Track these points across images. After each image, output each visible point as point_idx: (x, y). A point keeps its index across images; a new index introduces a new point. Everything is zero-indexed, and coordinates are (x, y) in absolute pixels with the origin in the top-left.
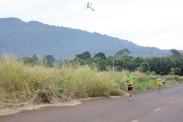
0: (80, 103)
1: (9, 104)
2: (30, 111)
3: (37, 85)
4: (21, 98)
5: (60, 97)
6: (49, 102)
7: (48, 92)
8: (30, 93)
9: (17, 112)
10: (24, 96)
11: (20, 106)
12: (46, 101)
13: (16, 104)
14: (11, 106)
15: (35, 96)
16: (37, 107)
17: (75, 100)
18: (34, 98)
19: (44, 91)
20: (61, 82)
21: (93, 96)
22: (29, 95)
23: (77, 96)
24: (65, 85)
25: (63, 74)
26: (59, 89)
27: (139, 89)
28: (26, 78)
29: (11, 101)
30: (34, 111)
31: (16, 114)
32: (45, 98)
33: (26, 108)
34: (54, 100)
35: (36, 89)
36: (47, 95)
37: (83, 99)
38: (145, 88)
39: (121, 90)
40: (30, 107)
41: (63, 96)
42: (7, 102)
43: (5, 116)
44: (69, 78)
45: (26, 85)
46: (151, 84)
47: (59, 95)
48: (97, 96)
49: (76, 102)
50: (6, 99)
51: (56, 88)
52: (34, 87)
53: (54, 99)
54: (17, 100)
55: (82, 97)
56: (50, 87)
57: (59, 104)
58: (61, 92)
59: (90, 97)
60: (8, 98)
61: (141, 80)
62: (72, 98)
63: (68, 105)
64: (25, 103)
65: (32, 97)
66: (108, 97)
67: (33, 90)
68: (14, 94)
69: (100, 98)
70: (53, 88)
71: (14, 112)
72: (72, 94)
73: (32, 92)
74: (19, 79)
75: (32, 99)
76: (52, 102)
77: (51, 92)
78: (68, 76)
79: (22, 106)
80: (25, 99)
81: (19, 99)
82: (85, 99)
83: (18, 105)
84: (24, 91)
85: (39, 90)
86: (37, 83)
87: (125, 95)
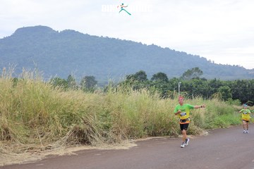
0: (136, 145)
1: (29, 146)
2: (60, 156)
3: (71, 118)
4: (47, 137)
5: (105, 135)
6: (89, 143)
7: (88, 127)
8: (61, 129)
9: (40, 158)
10: (52, 134)
11: (46, 149)
12: (85, 141)
13: (39, 146)
14: (32, 148)
15: (68, 133)
16: (71, 151)
17: (127, 141)
18: (67, 137)
19: (82, 126)
20: (108, 112)
21: (154, 134)
22: (59, 133)
23: (131, 134)
24: (113, 118)
25: (109, 101)
26: (104, 123)
27: (220, 124)
28: (55, 106)
29: (33, 140)
30: (66, 157)
31: (39, 162)
32: (82, 138)
33: (54, 153)
34: (96, 141)
35: (70, 124)
36: (86, 132)
37: (140, 140)
38: (229, 123)
39: (196, 127)
40: (60, 150)
41: (110, 134)
42: (26, 142)
43: (22, 165)
44: (119, 108)
45: (56, 116)
46: (235, 118)
47: (105, 132)
48: (160, 134)
49: (128, 144)
50: (25, 138)
51: (100, 123)
52: (66, 121)
53: (97, 139)
54: (41, 140)
55: (137, 136)
56: (91, 120)
57: (104, 147)
58: (107, 128)
59: (150, 135)
60: (28, 136)
61: (221, 112)
62: (124, 138)
63: (117, 148)
64: (53, 145)
65: (63, 135)
66: (176, 137)
67: (65, 125)
68: (37, 131)
69: (165, 138)
70: (96, 121)
71: (36, 159)
72: (123, 131)
73: (65, 128)
74: (45, 108)
75: (64, 139)
76: (93, 143)
77: (92, 128)
78: (118, 104)
79: (49, 148)
80: (54, 138)
81: (44, 138)
82: (142, 140)
83: (42, 147)
84: (52, 127)
85: (74, 125)
86: (71, 115)
87: (201, 135)
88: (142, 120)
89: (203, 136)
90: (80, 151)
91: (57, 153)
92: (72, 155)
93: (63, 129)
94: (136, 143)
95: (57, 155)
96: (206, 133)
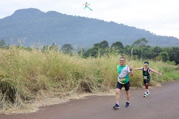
2: (78, 100)
3: (78, 76)
4: (66, 88)
5: (99, 87)
6: (90, 91)
7: (89, 81)
8: (73, 83)
10: (69, 85)
11: (67, 95)
12: (88, 90)
14: (59, 95)
15: (77, 86)
18: (78, 88)
19: (86, 81)
20: (99, 72)
26: (98, 79)
30: (81, 100)
32: (86, 88)
33: (72, 98)
34: (95, 90)
35: (78, 79)
40: (75, 96)
41: (103, 86)
42: (54, 91)
47: (99, 84)
52: (75, 77)
53: (95, 88)
54: (63, 89)
56: (90, 77)
57: (100, 94)
58: (100, 82)
60: (55, 88)
62: (111, 88)
64: (70, 93)
65: (75, 86)
67: (75, 80)
69: (134, 88)
73: (75, 82)
75: (76, 89)
76: (93, 91)
77: (92, 82)
78: (104, 66)
79: (68, 95)
80: (70, 89)
83: (64, 94)
84: (68, 81)
85: (81, 80)
86: (78, 74)
87: (157, 86)
89: (158, 87)
96: (159, 85)
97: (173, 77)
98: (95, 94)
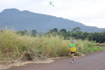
1: (3, 61)
2: (18, 67)
4: (12, 57)
5: (39, 56)
6: (32, 60)
7: (31, 53)
8: (19, 53)
9: (8, 68)
10: (15, 56)
11: (12, 63)
12: (30, 59)
13: (8, 62)
14: (5, 63)
15: (22, 56)
16: (23, 64)
17: (49, 59)
18: (22, 57)
19: (29, 52)
20: (41, 46)
21: (61, 56)
22: (18, 55)
23: (51, 55)
24: (43, 48)
25: (42, 41)
26: (39, 51)
27: (89, 51)
28: (17, 43)
29: (5, 59)
30: (21, 67)
32: (29, 57)
34: (35, 59)
35: (23, 51)
36: (30, 55)
37: (55, 58)
38: (93, 51)
39: (79, 52)
40: (18, 63)
41: (42, 56)
42: (2, 60)
44: (46, 44)
45: (17, 48)
47: (39, 55)
48: (64, 56)
49: (50, 61)
50: (2, 58)
51: (37, 51)
52: (22, 49)
54: (9, 59)
55: (54, 56)
56: (33, 49)
58: (40, 53)
59: (59, 56)
61: (89, 46)
62: (48, 57)
63: (45, 62)
64: (15, 61)
65: (20, 56)
67: (21, 52)
68: (7, 54)
69: (66, 57)
70: (35, 50)
71: (6, 68)
72: (48, 54)
73: (21, 53)
74: (12, 43)
75: (20, 58)
76: (34, 60)
77: (34, 53)
78: (45, 42)
80: (16, 58)
81: (11, 57)
82: (56, 58)
83: (10, 62)
84: (15, 52)
85: (25, 52)
86: (24, 47)
87: (82, 56)
88: (56, 49)
90: (28, 64)
91: (17, 65)
92: (24, 66)
93: (20, 54)
94: (53, 60)
95: (16, 66)
96: (84, 55)
97: (93, 50)
98: (35, 62)
